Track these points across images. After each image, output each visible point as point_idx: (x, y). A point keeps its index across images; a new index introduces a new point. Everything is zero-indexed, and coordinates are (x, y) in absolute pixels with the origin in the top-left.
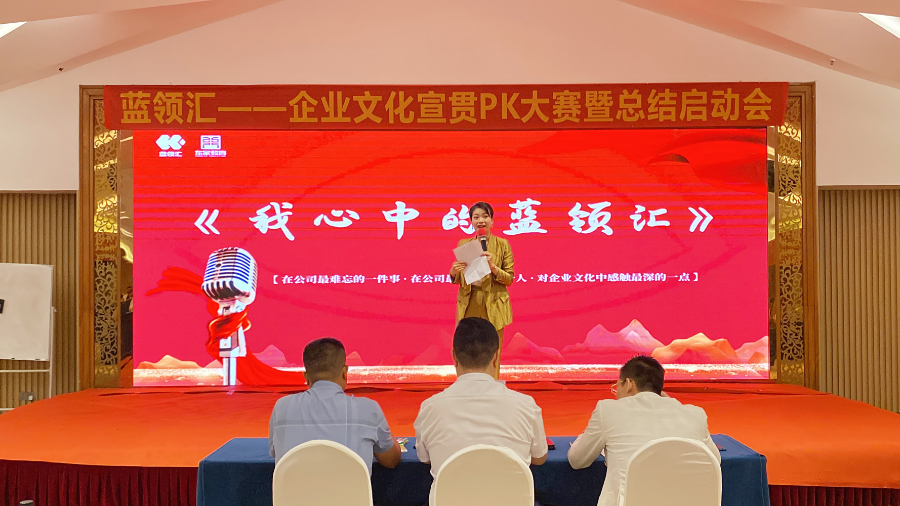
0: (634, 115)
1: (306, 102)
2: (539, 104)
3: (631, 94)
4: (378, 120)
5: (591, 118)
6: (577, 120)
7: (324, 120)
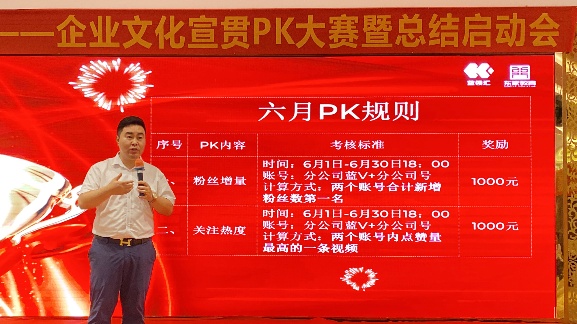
0: (414, 40)
1: (74, 26)
2: (315, 29)
3: (411, 18)
4: (148, 45)
5: (369, 43)
6: (355, 46)
7: (92, 45)
